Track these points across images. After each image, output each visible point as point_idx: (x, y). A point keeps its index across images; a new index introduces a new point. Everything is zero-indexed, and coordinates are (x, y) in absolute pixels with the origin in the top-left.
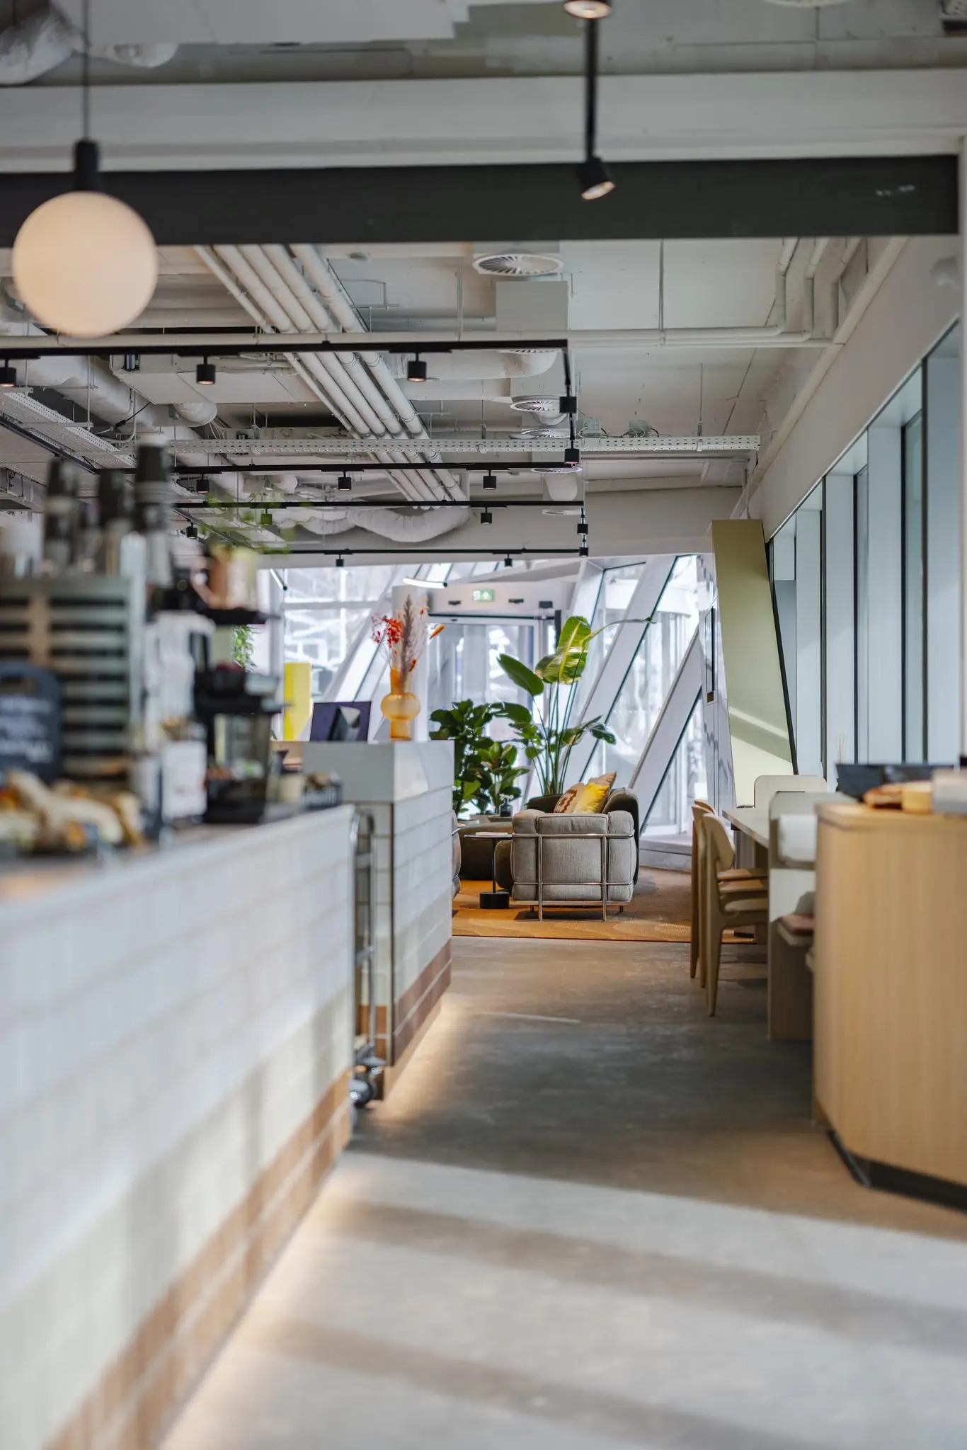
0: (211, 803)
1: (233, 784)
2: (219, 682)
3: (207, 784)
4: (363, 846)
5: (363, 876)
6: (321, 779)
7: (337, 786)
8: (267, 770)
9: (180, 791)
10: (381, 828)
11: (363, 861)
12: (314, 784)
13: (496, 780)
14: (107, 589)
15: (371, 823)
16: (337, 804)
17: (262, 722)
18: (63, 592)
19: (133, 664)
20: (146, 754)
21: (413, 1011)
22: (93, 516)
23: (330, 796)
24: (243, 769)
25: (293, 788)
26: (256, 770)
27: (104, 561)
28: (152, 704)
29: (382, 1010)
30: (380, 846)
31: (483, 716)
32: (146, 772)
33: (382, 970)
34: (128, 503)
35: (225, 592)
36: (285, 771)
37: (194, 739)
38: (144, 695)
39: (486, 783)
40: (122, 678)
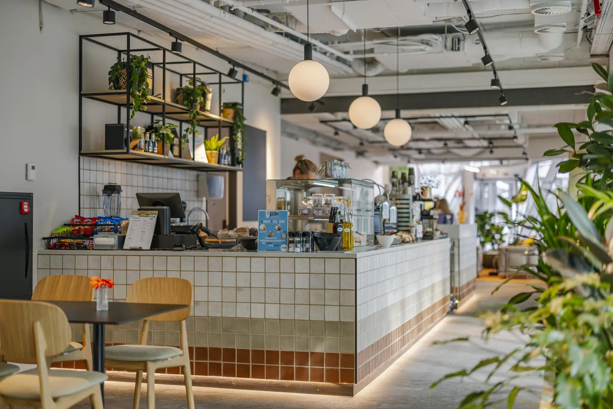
0: (424, 236)
1: (427, 232)
2: (424, 213)
3: (423, 232)
4: (452, 248)
5: (452, 256)
6: (443, 232)
7: (447, 234)
8: (433, 230)
9: (419, 233)
10: (456, 244)
11: (452, 252)
12: (442, 233)
13: (497, 237)
14: (406, 197)
15: (454, 244)
16: (446, 237)
17: (431, 220)
18: (398, 197)
19: (410, 211)
20: (413, 227)
21: (465, 291)
22: (401, 182)
23: (445, 235)
24: (429, 230)
25: (438, 234)
26: (431, 230)
27: (404, 192)
28: (414, 217)
29: (456, 289)
30: (456, 249)
31: (492, 215)
32: (414, 229)
33: (457, 279)
34: (408, 180)
35: (426, 196)
36: (437, 230)
37: (421, 224)
38: (413, 216)
39: (493, 238)
40: (408, 213)
